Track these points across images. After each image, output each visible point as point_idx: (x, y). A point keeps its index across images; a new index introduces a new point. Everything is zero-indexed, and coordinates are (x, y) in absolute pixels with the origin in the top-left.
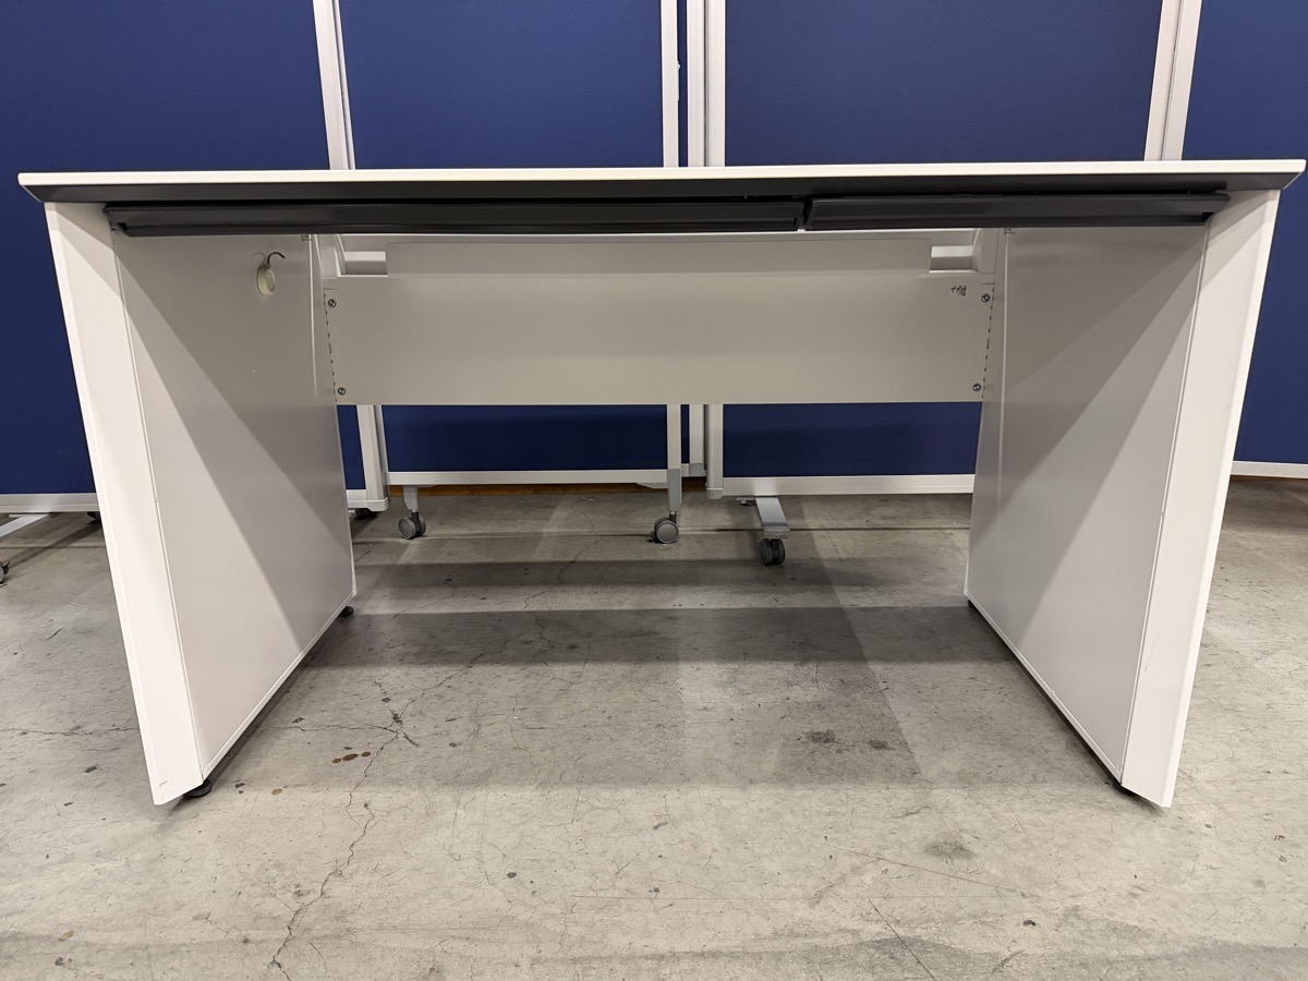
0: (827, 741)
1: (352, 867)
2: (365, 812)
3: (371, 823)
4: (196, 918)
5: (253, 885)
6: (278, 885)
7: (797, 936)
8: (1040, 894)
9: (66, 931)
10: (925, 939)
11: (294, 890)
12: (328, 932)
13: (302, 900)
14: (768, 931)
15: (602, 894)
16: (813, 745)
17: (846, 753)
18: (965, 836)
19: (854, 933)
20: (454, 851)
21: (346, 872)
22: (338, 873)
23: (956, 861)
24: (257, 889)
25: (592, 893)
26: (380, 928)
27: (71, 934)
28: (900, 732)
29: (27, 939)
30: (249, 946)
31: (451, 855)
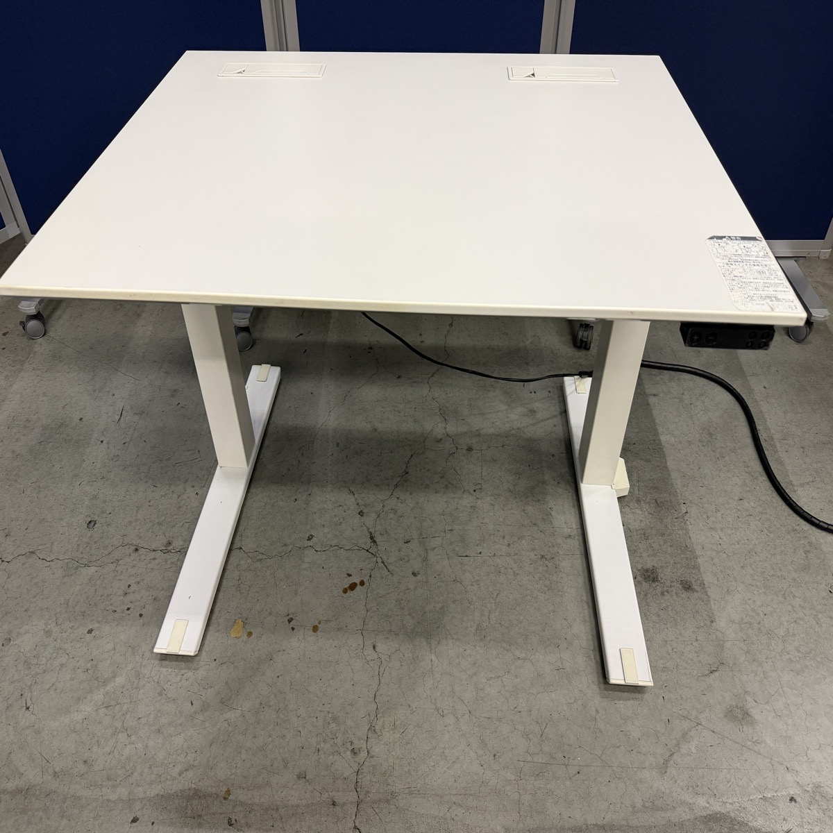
0: (655, 580)
1: (380, 722)
2: (375, 656)
3: (382, 669)
4: (299, 777)
5: (325, 741)
6: (339, 741)
7: (658, 809)
8: (798, 769)
9: (225, 789)
10: (732, 815)
11: (350, 748)
12: (381, 796)
13: (356, 759)
14: (639, 805)
15: (535, 760)
16: (645, 585)
17: (667, 596)
18: (748, 698)
19: (690, 807)
20: (438, 705)
21: (377, 728)
22: (372, 728)
23: (745, 727)
24: (328, 746)
25: (529, 758)
26: (410, 794)
27: (228, 792)
28: (699, 570)
29: (205, 796)
30: (338, 808)
31: (437, 709)
